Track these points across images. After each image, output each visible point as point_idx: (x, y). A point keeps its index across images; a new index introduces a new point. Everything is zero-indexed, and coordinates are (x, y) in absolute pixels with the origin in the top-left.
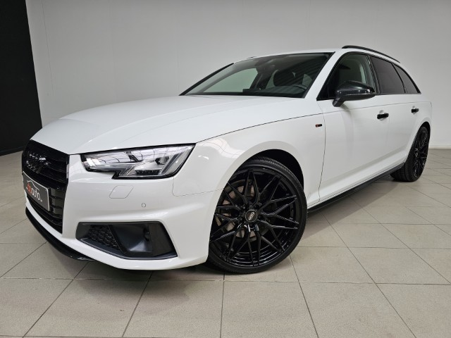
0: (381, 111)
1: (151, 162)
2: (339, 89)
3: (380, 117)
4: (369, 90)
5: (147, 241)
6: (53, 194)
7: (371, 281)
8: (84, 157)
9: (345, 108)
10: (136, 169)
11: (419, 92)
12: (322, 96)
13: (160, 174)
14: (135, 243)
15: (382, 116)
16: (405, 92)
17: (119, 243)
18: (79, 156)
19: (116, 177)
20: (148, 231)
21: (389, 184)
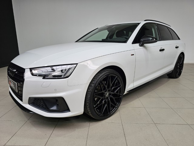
0: (161, 48)
1: (59, 71)
2: (142, 39)
3: (161, 50)
4: (155, 39)
5: (58, 105)
6: (19, 85)
7: (153, 123)
8: (31, 69)
9: (144, 47)
10: (53, 74)
11: (179, 39)
12: (134, 42)
13: (62, 77)
14: (52, 106)
15: (162, 50)
16: (173, 39)
17: (46, 106)
18: (29, 69)
19: (44, 78)
20: (58, 101)
21: (166, 79)
